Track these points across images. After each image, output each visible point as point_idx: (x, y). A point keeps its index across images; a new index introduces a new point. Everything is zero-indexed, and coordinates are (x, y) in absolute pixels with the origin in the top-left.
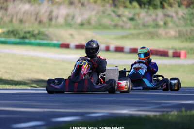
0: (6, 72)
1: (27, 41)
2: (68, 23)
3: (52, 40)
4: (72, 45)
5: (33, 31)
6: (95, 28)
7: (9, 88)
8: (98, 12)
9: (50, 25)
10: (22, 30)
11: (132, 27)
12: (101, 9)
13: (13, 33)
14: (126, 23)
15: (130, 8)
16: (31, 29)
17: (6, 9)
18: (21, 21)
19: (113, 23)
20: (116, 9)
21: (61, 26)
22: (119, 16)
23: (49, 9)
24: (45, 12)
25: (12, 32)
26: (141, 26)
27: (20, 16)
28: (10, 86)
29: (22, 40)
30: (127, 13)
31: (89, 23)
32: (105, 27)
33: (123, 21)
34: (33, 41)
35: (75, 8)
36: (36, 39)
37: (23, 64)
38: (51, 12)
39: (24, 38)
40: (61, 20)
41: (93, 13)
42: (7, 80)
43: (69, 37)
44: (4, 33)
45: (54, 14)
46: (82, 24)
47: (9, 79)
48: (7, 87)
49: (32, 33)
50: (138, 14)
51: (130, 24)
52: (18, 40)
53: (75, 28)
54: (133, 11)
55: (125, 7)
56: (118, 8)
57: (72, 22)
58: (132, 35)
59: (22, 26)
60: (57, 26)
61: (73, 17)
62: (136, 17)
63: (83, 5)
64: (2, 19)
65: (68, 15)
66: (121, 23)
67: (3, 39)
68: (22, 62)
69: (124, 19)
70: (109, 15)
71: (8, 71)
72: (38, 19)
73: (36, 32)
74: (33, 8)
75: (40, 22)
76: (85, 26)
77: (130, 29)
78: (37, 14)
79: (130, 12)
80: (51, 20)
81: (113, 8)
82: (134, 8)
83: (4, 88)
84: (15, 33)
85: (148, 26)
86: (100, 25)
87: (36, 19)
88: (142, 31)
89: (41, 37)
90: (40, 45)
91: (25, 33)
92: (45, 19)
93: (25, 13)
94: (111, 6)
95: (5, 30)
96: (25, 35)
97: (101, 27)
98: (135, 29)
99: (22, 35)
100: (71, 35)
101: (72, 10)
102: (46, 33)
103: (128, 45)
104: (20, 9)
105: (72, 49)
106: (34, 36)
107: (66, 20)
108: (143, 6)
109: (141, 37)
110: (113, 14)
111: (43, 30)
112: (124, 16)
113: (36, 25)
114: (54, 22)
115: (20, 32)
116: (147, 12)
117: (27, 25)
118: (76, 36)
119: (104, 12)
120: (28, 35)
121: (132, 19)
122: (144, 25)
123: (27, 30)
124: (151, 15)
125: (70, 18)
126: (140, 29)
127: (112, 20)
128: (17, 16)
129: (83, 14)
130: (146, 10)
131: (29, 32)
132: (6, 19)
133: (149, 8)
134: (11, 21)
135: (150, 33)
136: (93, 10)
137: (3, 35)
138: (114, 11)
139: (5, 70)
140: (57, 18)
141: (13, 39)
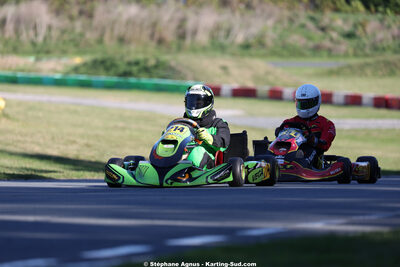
0: (88, 146)
1: (132, 80)
2: (218, 44)
3: (184, 78)
4: (226, 88)
5: (146, 60)
6: (274, 53)
7: (91, 178)
8: (279, 21)
9: (180, 49)
10: (122, 58)
11: (351, 51)
12: (287, 13)
13: (104, 65)
14: (338, 43)
15: (346, 12)
16: (140, 57)
17: (90, 16)
18: (122, 40)
19: (311, 44)
20: (317, 15)
21: (204, 49)
22: (323, 29)
23: (179, 15)
24: (171, 20)
25: (103, 62)
26: (368, 51)
27: (119, 30)
28: (92, 173)
29: (122, 80)
30: (339, 22)
31: (261, 43)
32: (294, 52)
33: (332, 40)
34: (144, 80)
35: (233, 11)
36: (151, 77)
37: (123, 129)
38: (183, 21)
39: (126, 74)
40: (203, 38)
41: (270, 23)
42: (90, 162)
43: (219, 71)
44: (85, 64)
45: (190, 25)
46: (246, 46)
47: (93, 160)
48: (88, 175)
49: (142, 64)
50: (363, 26)
51: (346, 46)
52: (115, 79)
53: (233, 55)
54: (352, 19)
55: (337, 10)
56: (322, 11)
57: (226, 42)
58: (350, 67)
59: (124, 49)
60: (194, 50)
61: (228, 32)
62: (360, 31)
63: (249, 6)
64: (82, 35)
65: (218, 28)
66: (327, 43)
67: (83, 77)
68: (121, 124)
69: (334, 35)
70: (303, 26)
71: (91, 142)
72: (157, 36)
73: (152, 62)
74: (144, 14)
75: (161, 41)
76: (253, 51)
77: (346, 55)
78: (154, 25)
79: (345, 21)
80: (182, 36)
81: (311, 13)
82: (355, 11)
83: (81, 178)
84: (108, 64)
85: (384, 49)
86: (285, 47)
87: (152, 36)
88: (369, 60)
89: (162, 73)
90: (159, 89)
91: (129, 64)
92: (170, 35)
93: (130, 22)
94: (307, 7)
95: (88, 58)
96: (128, 69)
97: (285, 51)
98: (356, 55)
99: (123, 68)
100: (224, 68)
101: (225, 17)
102: (173, 64)
103: (341, 88)
104: (120, 14)
105: (226, 96)
106: (147, 70)
107: (213, 37)
108: (373, 8)
109: (368, 71)
110: (310, 25)
111: (166, 58)
112: (333, 29)
113: (152, 47)
114: (188, 41)
115: (119, 63)
116: (382, 21)
117: (133, 47)
118: (235, 71)
119: (291, 21)
120: (135, 69)
121: (350, 36)
122: (376, 48)
123: (132, 57)
124: (389, 27)
125: (222, 34)
126: (366, 56)
127: (309, 38)
128: (112, 30)
129: (248, 26)
130: (379, 15)
131: (137, 63)
132: (91, 36)
133: (385, 13)
134: (100, 41)
135: (387, 64)
136: (270, 16)
137: (83, 69)
138: (312, 19)
139: (85, 141)
140: (195, 33)
141: (103, 78)
